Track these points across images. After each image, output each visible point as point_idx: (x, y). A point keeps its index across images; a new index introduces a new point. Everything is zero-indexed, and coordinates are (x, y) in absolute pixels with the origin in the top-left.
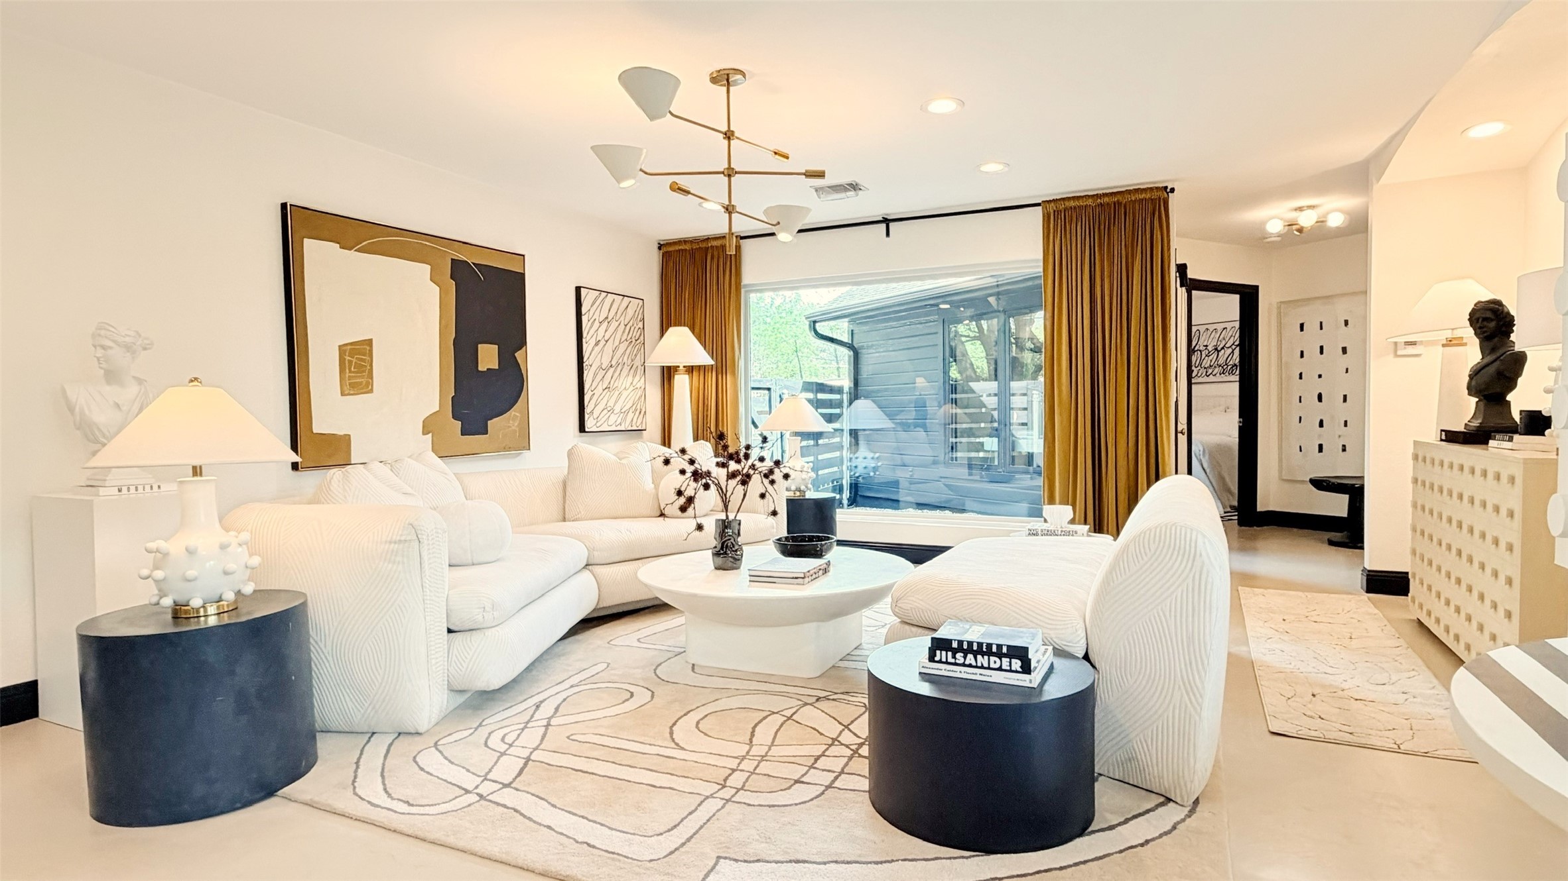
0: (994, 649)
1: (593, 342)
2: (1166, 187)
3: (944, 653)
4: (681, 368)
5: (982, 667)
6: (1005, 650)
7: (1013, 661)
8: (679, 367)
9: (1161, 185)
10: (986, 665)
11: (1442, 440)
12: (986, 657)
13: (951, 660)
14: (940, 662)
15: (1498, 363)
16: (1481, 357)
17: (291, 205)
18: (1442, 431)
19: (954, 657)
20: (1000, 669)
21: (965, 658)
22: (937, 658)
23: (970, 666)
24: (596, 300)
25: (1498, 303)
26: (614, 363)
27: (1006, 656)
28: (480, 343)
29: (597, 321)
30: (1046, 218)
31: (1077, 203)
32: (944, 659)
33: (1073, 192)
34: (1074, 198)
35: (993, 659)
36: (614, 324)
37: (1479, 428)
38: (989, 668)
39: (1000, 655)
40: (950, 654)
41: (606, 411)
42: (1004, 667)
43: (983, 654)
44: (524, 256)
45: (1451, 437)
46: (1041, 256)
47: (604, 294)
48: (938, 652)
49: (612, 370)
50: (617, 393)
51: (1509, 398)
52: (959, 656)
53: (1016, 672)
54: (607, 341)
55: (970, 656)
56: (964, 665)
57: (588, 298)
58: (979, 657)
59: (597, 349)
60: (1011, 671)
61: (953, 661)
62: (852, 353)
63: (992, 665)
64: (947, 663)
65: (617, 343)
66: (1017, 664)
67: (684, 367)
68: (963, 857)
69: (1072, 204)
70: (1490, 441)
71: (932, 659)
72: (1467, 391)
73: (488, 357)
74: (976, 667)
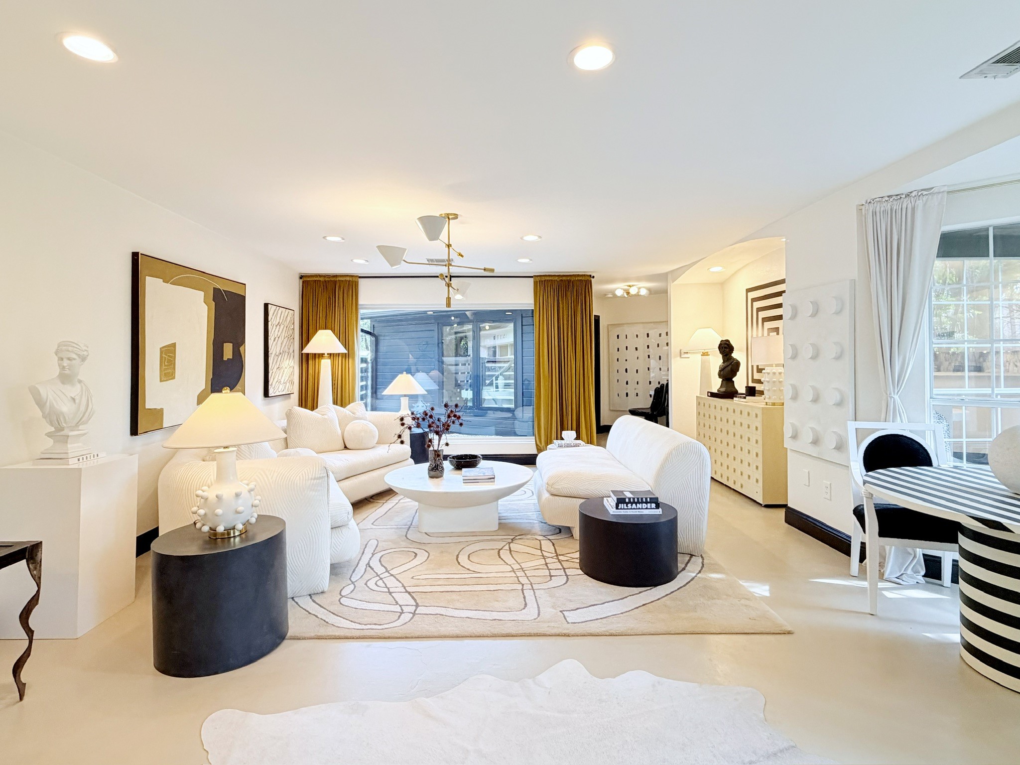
0: (644, 500)
1: (273, 339)
2: (591, 275)
3: (622, 505)
4: (326, 355)
5: (639, 509)
6: (648, 500)
7: (652, 504)
8: (324, 354)
9: (588, 274)
10: (641, 507)
11: (708, 396)
12: (641, 504)
13: (625, 507)
14: (621, 509)
15: (730, 366)
16: (722, 361)
17: (141, 254)
18: (708, 392)
19: (627, 506)
20: (647, 508)
21: (632, 506)
22: (619, 508)
23: (634, 509)
24: (275, 310)
25: (728, 341)
26: (281, 351)
27: (649, 503)
28: (225, 342)
29: (275, 325)
30: (535, 283)
31: (550, 278)
32: (622, 508)
33: (549, 272)
34: (549, 276)
35: (644, 504)
36: (282, 326)
37: (724, 392)
38: (642, 509)
39: (646, 503)
40: (625, 505)
41: (278, 383)
42: (648, 507)
43: (639, 503)
44: (245, 284)
45: (713, 395)
46: (533, 303)
47: (278, 308)
48: (620, 505)
49: (281, 355)
50: (282, 370)
51: (733, 379)
52: (629, 505)
53: (653, 509)
54: (279, 338)
55: (634, 505)
56: (631, 509)
57: (271, 309)
58: (638, 505)
59: (275, 343)
60: (651, 509)
61: (626, 508)
62: (374, 338)
63: (643, 507)
64: (624, 509)
65: (283, 339)
66: (654, 505)
67: (328, 354)
68: (648, 590)
69: (548, 278)
70: (734, 398)
71: (617, 508)
72: (718, 376)
73: (228, 351)
74: (637, 509)
